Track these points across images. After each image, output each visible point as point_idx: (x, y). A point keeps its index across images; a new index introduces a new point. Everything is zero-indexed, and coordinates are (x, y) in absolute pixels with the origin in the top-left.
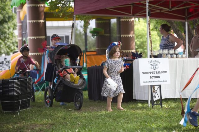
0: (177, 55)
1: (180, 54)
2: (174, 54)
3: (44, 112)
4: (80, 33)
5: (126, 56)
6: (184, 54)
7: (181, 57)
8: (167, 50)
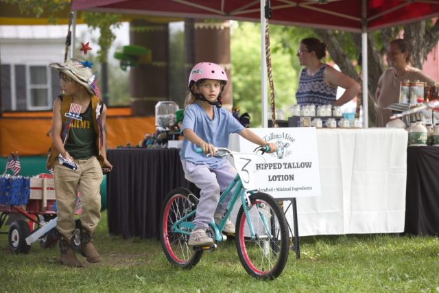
0: (338, 119)
1: (347, 117)
2: (332, 117)
6: (357, 116)
7: (348, 126)
8: (313, 107)
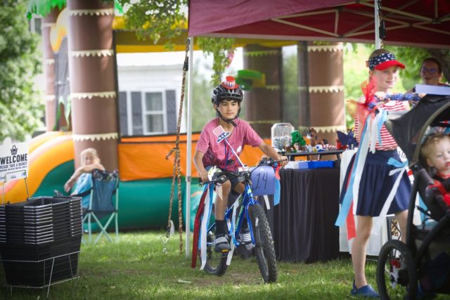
3: (114, 287)
4: (204, 82)
5: (322, 142)
